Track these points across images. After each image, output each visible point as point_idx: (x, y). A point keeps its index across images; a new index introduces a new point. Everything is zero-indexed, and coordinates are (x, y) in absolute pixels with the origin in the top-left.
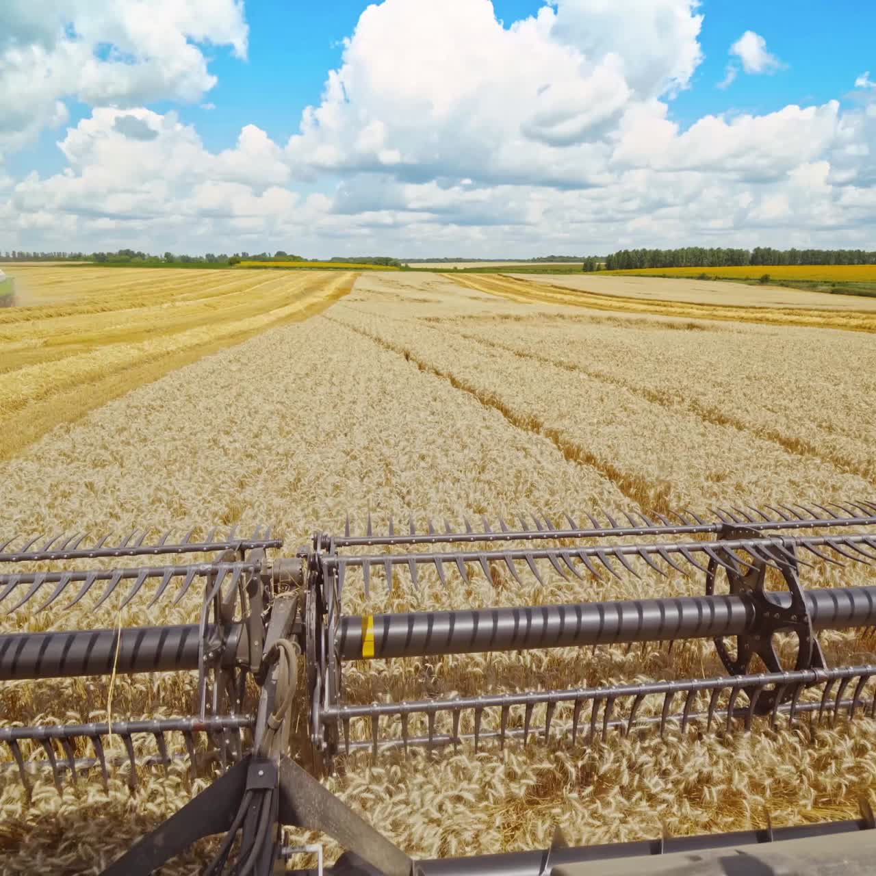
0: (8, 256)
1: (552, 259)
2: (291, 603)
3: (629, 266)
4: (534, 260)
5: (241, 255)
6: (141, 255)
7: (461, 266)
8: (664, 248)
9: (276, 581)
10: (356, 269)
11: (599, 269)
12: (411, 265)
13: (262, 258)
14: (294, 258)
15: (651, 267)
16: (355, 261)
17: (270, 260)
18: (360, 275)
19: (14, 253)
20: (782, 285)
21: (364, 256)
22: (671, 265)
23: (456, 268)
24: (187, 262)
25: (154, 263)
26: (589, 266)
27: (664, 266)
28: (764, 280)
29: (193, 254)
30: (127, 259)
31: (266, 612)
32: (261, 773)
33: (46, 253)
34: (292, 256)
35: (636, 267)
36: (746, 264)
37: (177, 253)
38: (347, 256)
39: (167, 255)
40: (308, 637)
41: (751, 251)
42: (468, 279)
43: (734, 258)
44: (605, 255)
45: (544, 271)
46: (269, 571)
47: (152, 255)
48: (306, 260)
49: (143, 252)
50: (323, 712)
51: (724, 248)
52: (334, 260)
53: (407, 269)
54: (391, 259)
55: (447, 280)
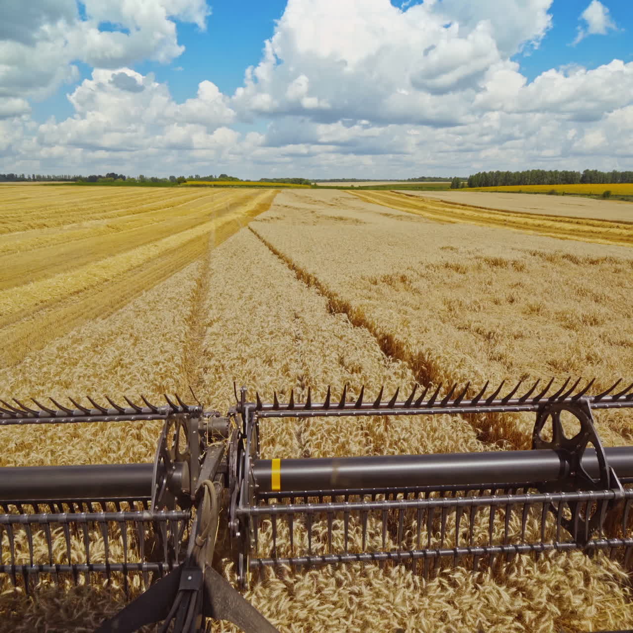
0: (30, 178)
1: (423, 179)
2: (219, 451)
3: (486, 185)
4: (409, 180)
5: (194, 177)
6: (123, 177)
7: (356, 185)
8: (513, 170)
9: (210, 434)
10: (277, 187)
11: (463, 187)
12: (319, 184)
13: (210, 179)
14: (233, 179)
15: (504, 185)
16: (278, 181)
17: (216, 180)
18: (280, 192)
19: (34, 176)
20: (623, 199)
21: (284, 177)
22: (519, 183)
23: (352, 186)
24: (155, 183)
25: (131, 183)
26: (456, 184)
27: (513, 184)
28: (606, 196)
29: (160, 176)
30: (113, 180)
31: (202, 456)
32: (190, 578)
33: (56, 175)
34: (231, 177)
35: (492, 186)
36: (577, 183)
37: (148, 175)
38: (271, 178)
39: (141, 177)
40: (230, 476)
41: (582, 173)
42: (369, 195)
43: (568, 178)
44: (468, 176)
45: (420, 188)
46: (205, 426)
47: (131, 177)
48: (242, 180)
49: (124, 175)
50: (238, 510)
51: (560, 170)
52: (262, 180)
53: (316, 187)
54: (304, 180)
55: (351, 196)
